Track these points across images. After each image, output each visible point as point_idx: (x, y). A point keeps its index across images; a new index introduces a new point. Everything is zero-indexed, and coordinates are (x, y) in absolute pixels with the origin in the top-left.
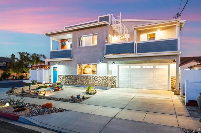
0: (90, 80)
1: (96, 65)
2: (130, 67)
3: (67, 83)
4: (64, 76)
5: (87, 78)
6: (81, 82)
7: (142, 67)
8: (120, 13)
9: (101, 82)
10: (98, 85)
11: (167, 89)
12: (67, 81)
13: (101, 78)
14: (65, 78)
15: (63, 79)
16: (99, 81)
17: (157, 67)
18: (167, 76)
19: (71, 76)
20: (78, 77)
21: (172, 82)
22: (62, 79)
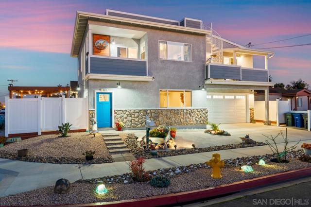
0: (182, 116)
1: (191, 91)
2: (212, 97)
3: (137, 125)
4: (133, 111)
5: (178, 113)
6: (168, 120)
7: (224, 97)
8: (212, 23)
9: (199, 119)
10: (195, 122)
11: (245, 122)
12: (138, 121)
13: (199, 112)
14: (133, 116)
15: (129, 118)
16: (196, 117)
17: (237, 97)
18: (245, 108)
19: (147, 110)
20: (162, 112)
21: (250, 114)
22: (126, 118)
